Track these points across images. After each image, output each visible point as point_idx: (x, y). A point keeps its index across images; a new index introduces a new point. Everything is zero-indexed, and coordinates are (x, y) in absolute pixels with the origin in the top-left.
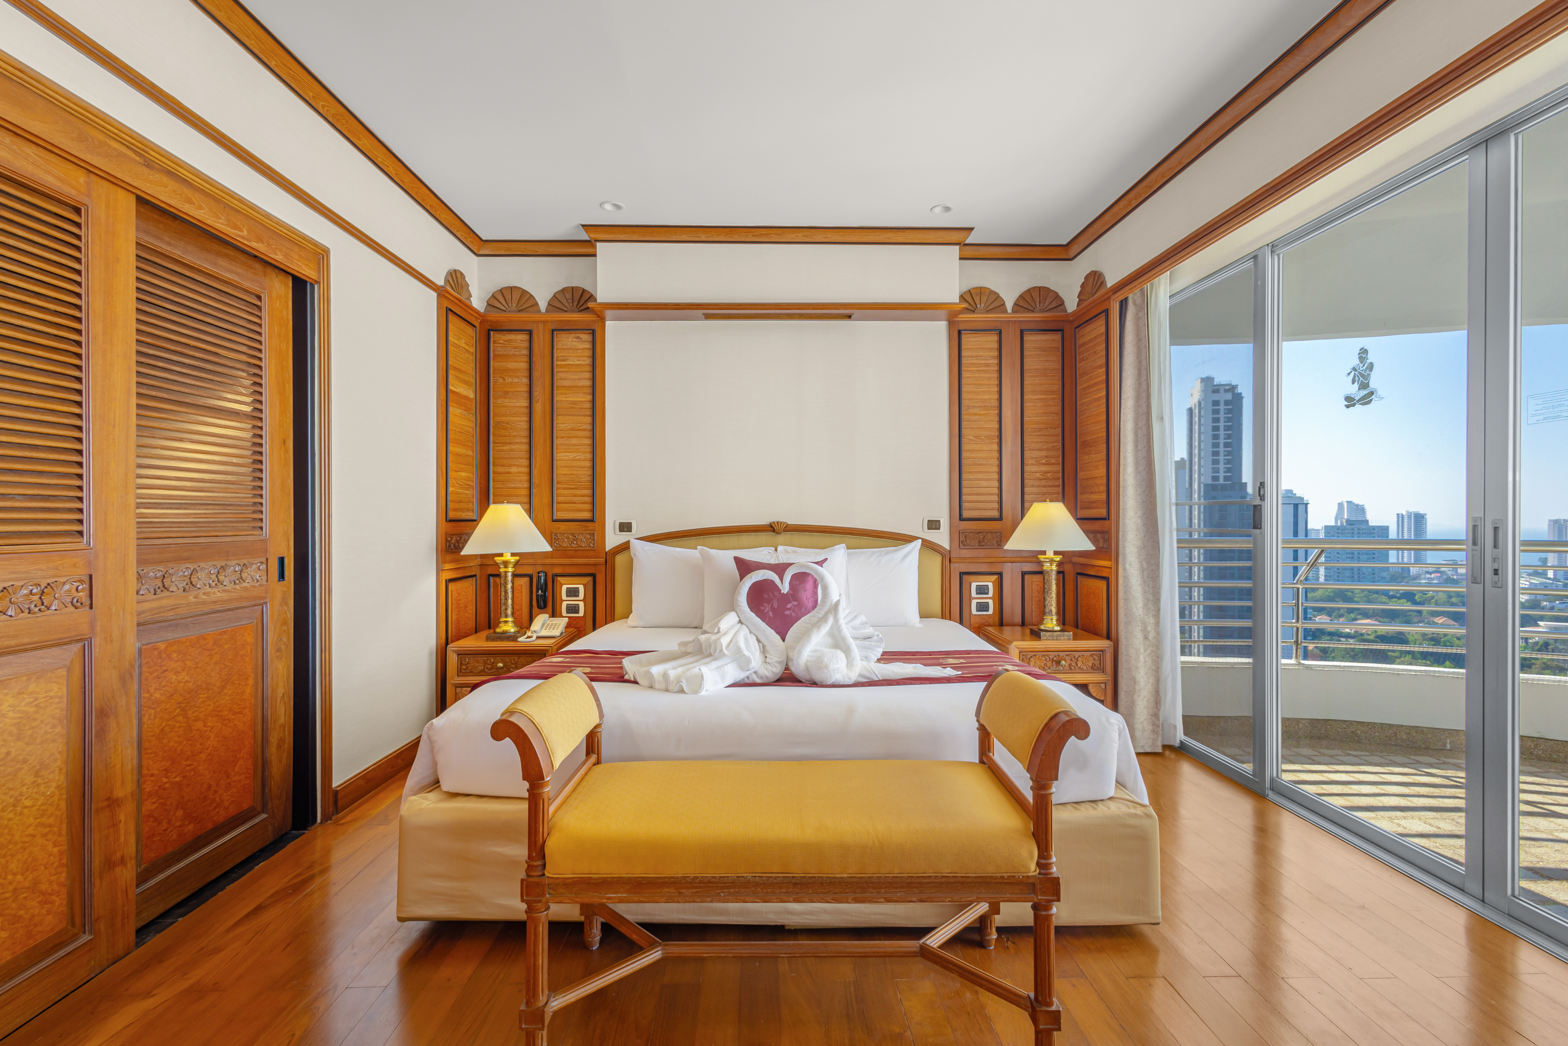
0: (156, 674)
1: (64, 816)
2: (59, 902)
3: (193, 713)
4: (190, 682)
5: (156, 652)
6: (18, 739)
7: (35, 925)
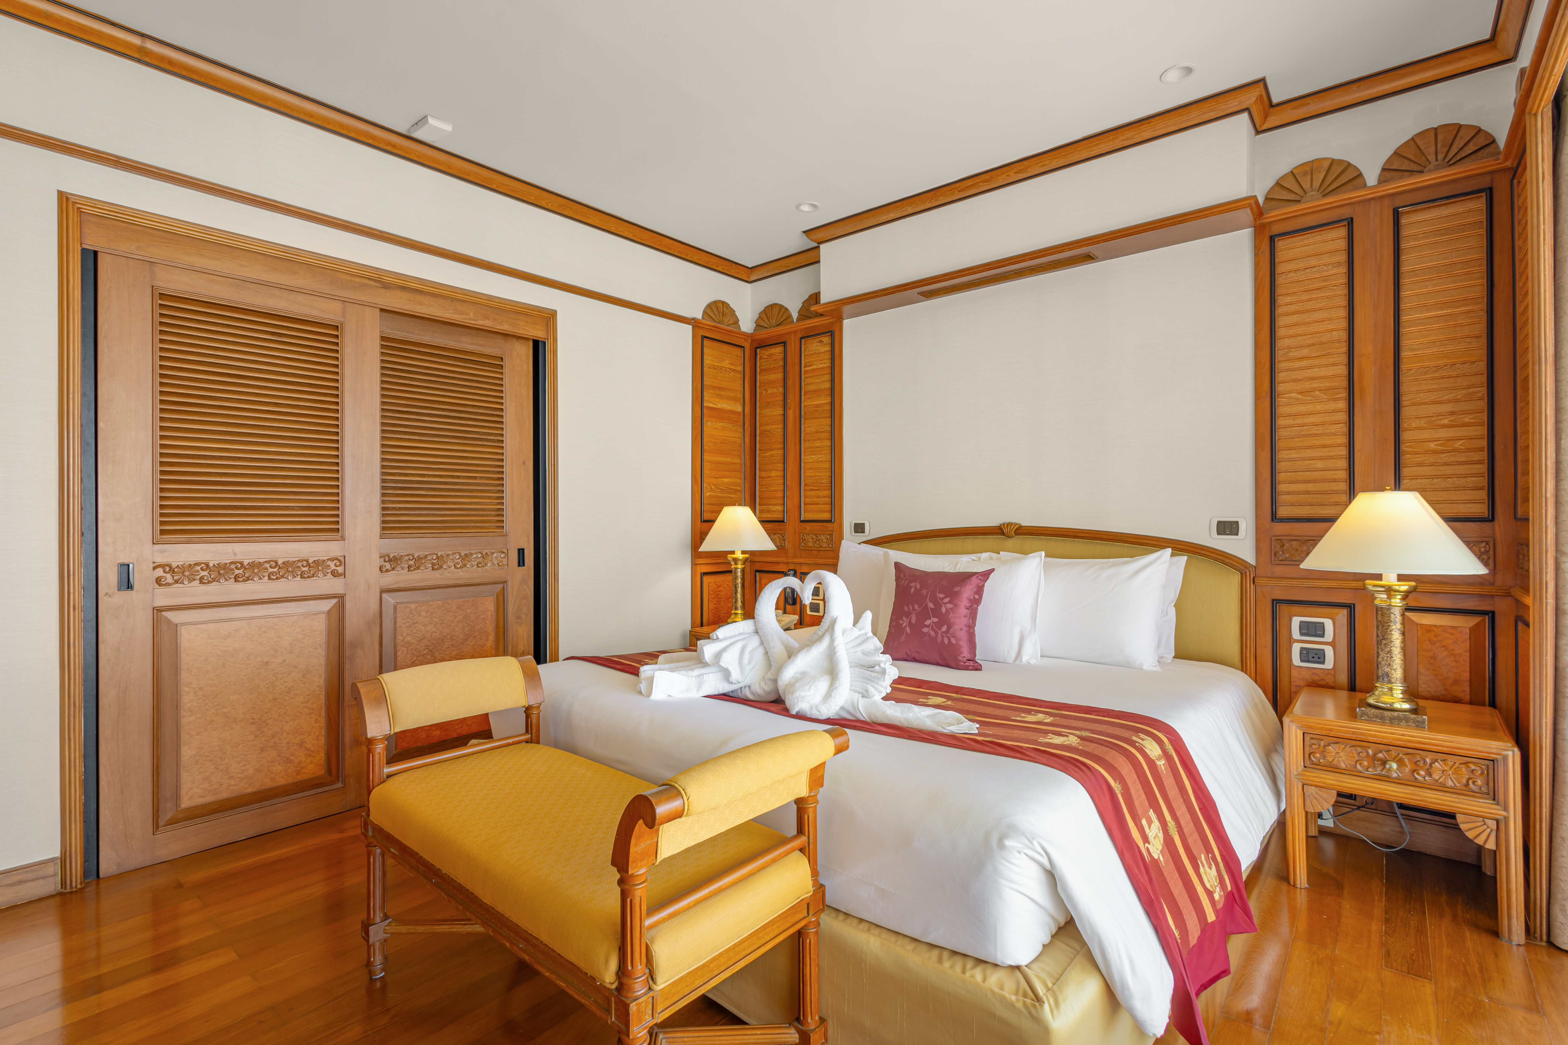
0: (408, 624)
1: (323, 705)
2: (321, 757)
3: (440, 654)
4: (437, 632)
5: (408, 610)
6: (291, 652)
7: (302, 768)
